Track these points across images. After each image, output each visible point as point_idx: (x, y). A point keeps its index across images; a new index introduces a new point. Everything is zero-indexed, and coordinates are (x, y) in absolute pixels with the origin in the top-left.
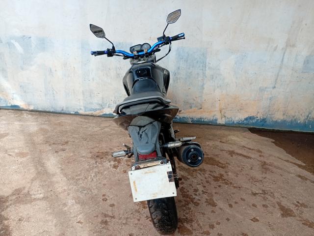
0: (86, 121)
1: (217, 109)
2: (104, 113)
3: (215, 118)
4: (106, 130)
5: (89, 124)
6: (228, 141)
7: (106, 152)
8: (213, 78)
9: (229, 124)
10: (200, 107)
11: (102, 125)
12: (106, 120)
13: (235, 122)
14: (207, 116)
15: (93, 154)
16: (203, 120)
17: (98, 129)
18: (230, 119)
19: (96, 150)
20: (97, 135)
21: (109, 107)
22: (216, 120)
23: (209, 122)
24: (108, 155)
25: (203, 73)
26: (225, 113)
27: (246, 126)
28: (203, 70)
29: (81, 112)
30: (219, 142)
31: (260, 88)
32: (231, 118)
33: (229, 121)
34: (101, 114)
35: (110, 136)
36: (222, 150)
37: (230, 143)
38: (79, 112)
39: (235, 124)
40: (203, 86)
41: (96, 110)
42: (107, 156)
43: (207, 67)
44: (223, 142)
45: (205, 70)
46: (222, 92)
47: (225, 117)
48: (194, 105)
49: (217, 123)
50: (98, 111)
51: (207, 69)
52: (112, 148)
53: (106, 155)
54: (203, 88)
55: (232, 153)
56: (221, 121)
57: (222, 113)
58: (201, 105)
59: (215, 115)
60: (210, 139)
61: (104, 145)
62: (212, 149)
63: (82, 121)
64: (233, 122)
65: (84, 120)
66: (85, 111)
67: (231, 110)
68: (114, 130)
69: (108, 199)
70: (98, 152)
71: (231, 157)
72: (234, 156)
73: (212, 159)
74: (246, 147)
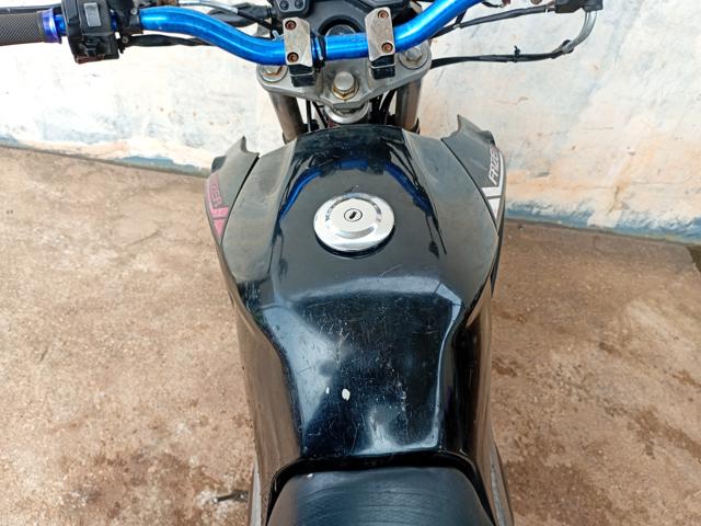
0: (54, 193)
2: (134, 153)
3: (583, 209)
5: (64, 222)
6: (628, 338)
7: (137, 457)
8: (646, 67)
9: (631, 229)
10: (543, 169)
11: (126, 230)
12: (145, 189)
13: (655, 226)
14: (553, 199)
15: (73, 472)
16: (535, 210)
17: (104, 257)
18: (642, 217)
19: (91, 440)
20: (97, 307)
21: (151, 133)
22: (587, 214)
23: (559, 218)
24: (143, 482)
25: (613, 38)
26: (633, 195)
27: (684, 241)
28: (616, 23)
29: (26, 138)
30: (595, 351)
32: (647, 213)
33: (634, 221)
35: (158, 313)
37: (636, 356)
38: (16, 137)
39: (653, 232)
40: (589, 93)
41: (93, 138)
42: (138, 492)
43: (644, 15)
44: (611, 350)
45: (629, 27)
46: (660, 125)
47: (625, 207)
48: (520, 162)
49: (585, 223)
50: (102, 143)
51: (638, 23)
52: (162, 413)
53: (135, 482)
54: (586, 104)
55: (647, 425)
56: (603, 218)
57: (622, 196)
58: (549, 163)
59: (590, 199)
60: (562, 331)
61: (129, 399)
62: (574, 399)
63: (30, 198)
64: (647, 227)
65: (42, 186)
66: (46, 137)
67: (660, 190)
68: (175, 264)
70: (100, 460)
71: (648, 458)
72: (656, 449)
73: (580, 482)
74: (693, 382)
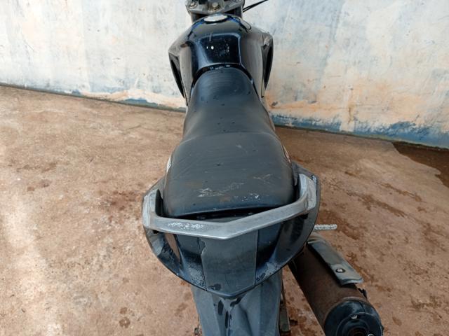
0: (95, 112)
1: (345, 104)
2: (130, 97)
3: (336, 121)
4: (133, 135)
5: (99, 121)
6: (360, 171)
7: (131, 193)
8: (348, 45)
9: (361, 132)
10: (313, 99)
11: (126, 124)
12: (133, 113)
13: (372, 130)
14: (321, 116)
15: (104, 196)
16: (314, 123)
17: (117, 132)
18: (365, 125)
19: (112, 186)
20: (114, 147)
21: (139, 86)
22: (339, 124)
23: (325, 127)
24: (134, 200)
25: (331, 33)
26: (357, 112)
27: (389, 139)
28: (331, 26)
29: (86, 91)
30: (343, 174)
31: (434, 72)
32: (366, 122)
33: (362, 127)
34: (124, 98)
35: (139, 151)
36: (351, 194)
37: (363, 177)
38: (80, 91)
39: (372, 134)
40: (325, 59)
41: (113, 90)
42: (132, 203)
43: (341, 22)
44: (351, 175)
45: (336, 27)
46: (361, 73)
47: (355, 119)
48: (302, 95)
49: (338, 130)
50: (117, 93)
51: (340, 25)
52: (142, 181)
53: (130, 200)
54: (326, 64)
55: (368, 201)
56: (347, 127)
57: (352, 113)
58: (315, 96)
59: (338, 115)
60: (327, 167)
61: (128, 175)
62: (332, 189)
63: (85, 113)
64: (369, 131)
65: (90, 110)
66: (93, 91)
67: (369, 109)
68: (148, 136)
69: (131, 320)
70: (115, 193)
71: (368, 211)
72: (372, 208)
73: (333, 216)
74: (392, 188)
